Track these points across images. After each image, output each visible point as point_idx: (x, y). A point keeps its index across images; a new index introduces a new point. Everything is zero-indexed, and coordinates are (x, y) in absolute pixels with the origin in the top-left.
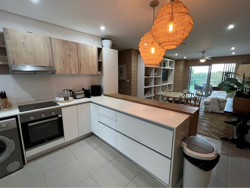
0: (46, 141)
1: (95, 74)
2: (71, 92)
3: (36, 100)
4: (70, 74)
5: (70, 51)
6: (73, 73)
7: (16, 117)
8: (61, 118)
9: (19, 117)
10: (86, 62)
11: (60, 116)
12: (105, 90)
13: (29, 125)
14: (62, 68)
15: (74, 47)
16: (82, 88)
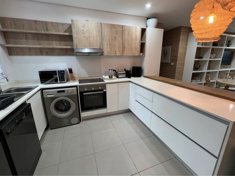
0: (94, 108)
1: (136, 55)
2: (115, 71)
3: (90, 77)
4: (114, 55)
5: (116, 34)
6: (117, 54)
7: (76, 86)
8: (105, 92)
9: (78, 87)
10: (129, 43)
11: (104, 90)
12: (146, 72)
13: (84, 94)
14: (109, 50)
15: (120, 29)
16: (124, 69)
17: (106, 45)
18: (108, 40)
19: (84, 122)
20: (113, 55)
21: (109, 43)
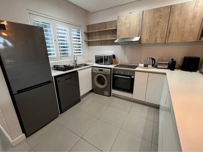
0: (121, 90)
4: (154, 42)
5: (160, 18)
6: (158, 42)
7: (111, 68)
8: (134, 79)
9: (112, 69)
11: (133, 77)
13: (115, 76)
17: (146, 32)
18: (148, 27)
19: (113, 97)
20: (152, 42)
21: (149, 30)
